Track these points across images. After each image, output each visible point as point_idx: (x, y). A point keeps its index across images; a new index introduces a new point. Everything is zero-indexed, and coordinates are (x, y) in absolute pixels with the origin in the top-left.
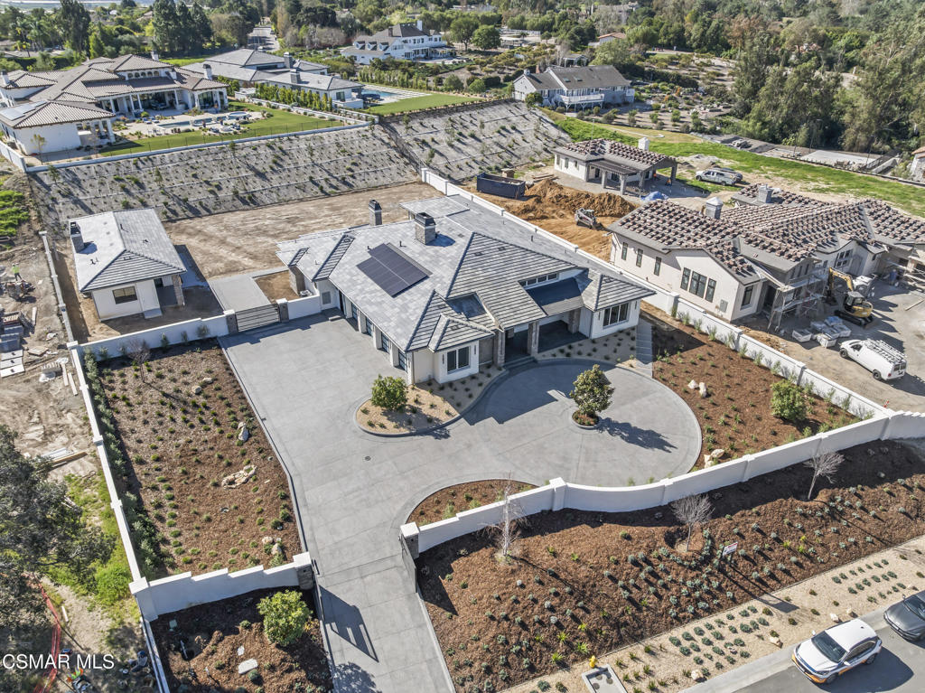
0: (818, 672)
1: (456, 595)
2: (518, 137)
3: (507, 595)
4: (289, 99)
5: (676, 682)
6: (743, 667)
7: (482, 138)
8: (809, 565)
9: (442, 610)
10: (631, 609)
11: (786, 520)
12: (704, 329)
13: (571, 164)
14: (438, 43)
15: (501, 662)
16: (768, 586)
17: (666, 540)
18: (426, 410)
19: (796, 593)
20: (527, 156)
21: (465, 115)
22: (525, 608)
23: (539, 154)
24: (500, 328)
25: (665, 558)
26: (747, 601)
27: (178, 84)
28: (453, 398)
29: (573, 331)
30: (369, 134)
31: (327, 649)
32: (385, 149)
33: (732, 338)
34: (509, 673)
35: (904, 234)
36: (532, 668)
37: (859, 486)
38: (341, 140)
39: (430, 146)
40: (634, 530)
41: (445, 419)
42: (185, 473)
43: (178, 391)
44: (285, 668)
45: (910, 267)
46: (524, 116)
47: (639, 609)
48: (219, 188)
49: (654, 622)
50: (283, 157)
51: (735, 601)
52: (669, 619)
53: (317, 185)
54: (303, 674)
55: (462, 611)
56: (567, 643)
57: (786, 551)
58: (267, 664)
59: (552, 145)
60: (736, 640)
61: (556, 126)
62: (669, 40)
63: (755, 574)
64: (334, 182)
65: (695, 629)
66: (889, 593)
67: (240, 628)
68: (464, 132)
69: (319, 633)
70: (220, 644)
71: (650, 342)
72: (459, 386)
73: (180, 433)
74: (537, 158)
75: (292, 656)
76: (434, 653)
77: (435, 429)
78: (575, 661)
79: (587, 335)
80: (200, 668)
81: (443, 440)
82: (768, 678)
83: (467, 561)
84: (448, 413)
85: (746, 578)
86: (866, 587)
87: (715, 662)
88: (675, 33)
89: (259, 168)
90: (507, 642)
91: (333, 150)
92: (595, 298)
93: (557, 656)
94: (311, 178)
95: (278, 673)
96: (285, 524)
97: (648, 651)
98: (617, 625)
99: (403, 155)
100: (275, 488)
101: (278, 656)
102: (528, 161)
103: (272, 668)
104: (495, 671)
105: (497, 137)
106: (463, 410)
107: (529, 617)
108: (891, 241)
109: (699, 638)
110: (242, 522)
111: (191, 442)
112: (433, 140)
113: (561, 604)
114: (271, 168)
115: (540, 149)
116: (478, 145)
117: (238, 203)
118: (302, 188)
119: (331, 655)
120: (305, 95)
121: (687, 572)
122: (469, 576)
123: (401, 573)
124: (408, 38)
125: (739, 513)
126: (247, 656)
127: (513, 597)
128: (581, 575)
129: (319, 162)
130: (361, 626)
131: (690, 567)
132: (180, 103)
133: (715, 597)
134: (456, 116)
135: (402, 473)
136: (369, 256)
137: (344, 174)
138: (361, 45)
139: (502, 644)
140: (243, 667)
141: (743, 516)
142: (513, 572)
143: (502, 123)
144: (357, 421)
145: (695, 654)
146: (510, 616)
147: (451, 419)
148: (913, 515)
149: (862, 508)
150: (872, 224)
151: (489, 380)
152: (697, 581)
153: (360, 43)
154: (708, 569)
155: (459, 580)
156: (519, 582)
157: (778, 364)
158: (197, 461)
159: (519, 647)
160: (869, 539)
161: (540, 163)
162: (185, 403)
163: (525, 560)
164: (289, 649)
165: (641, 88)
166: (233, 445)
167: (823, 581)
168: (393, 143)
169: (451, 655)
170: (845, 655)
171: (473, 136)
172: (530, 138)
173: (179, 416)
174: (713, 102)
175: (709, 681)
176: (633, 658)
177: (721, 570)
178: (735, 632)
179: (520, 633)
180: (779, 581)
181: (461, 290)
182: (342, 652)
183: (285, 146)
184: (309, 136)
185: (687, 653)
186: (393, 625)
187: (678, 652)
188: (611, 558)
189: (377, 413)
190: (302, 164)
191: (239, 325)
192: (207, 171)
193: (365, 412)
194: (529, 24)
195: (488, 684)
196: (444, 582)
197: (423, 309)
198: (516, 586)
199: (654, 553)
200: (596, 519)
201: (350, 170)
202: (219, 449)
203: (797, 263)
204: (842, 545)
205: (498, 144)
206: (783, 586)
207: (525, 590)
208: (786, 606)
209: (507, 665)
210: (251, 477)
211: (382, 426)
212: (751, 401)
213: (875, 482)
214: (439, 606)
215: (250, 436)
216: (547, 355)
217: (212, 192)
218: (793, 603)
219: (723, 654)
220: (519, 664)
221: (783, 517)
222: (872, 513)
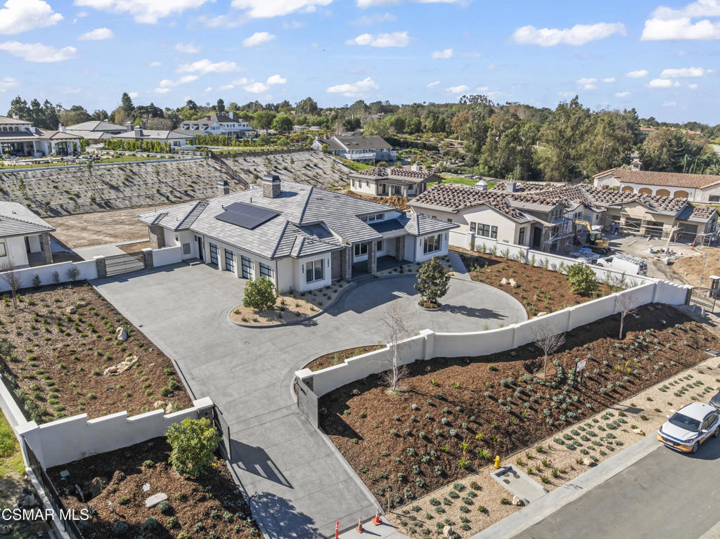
0: (685, 441)
1: (358, 424)
2: (320, 172)
3: (406, 418)
4: (134, 147)
5: (573, 469)
6: (622, 452)
7: (293, 170)
8: (637, 383)
9: (347, 439)
10: (516, 421)
11: (611, 353)
12: (499, 254)
13: (364, 184)
14: (246, 128)
15: (415, 472)
16: (615, 399)
17: (526, 369)
18: (292, 308)
19: (639, 400)
20: (329, 183)
21: (278, 156)
22: (425, 425)
23: (337, 182)
24: (348, 244)
25: (529, 382)
26: (603, 410)
27: (37, 136)
28: (314, 300)
29: (400, 259)
30: (204, 164)
31: (237, 482)
32: (218, 174)
33: (522, 255)
34: (425, 480)
35: (613, 199)
36: (444, 475)
37: (652, 329)
38: (181, 167)
39: (253, 174)
40: (500, 365)
41: (311, 314)
42: (63, 367)
43: (52, 313)
44: (197, 498)
45: (623, 221)
46: (322, 159)
47: (522, 420)
48: (78, 196)
49: (537, 430)
50: (133, 177)
51: (594, 411)
52: (548, 426)
53: (164, 196)
54: (217, 503)
55: (367, 437)
56: (470, 451)
57: (618, 374)
58: (177, 495)
59: (345, 177)
60: (607, 435)
61: (346, 166)
62: (412, 129)
63: (602, 390)
64: (178, 195)
65: (572, 432)
66: (704, 393)
67: (143, 468)
68: (279, 166)
69: (227, 471)
70: (122, 483)
71: (462, 263)
72: (318, 293)
73: (56, 341)
74: (336, 184)
75: (204, 487)
76: (348, 475)
77: (304, 320)
78: (480, 466)
79: (412, 260)
80: (100, 506)
81: (312, 327)
82: (645, 457)
83: (362, 398)
84: (312, 309)
85: (596, 393)
86: (686, 392)
87: (598, 451)
88: (414, 125)
89: (114, 183)
90: (416, 454)
91: (175, 173)
92: (416, 227)
93: (464, 461)
94: (158, 191)
95: (191, 502)
96: (176, 393)
97: (540, 451)
98: (508, 434)
99: (233, 178)
100: (160, 368)
101: (188, 488)
102: (330, 186)
103: (184, 498)
104: (411, 479)
105: (304, 171)
106: (324, 307)
107: (431, 432)
108: (607, 205)
109: (578, 438)
110: (129, 396)
111: (68, 345)
112: (255, 170)
113: (456, 419)
114: (124, 183)
115: (337, 179)
116: (291, 175)
117: (95, 207)
118: (151, 197)
119: (243, 487)
120: (147, 143)
121: (550, 390)
122: (366, 408)
123: (299, 418)
124: (223, 123)
125: (575, 349)
126: (154, 491)
127: (413, 417)
128: (466, 397)
129: (164, 180)
130: (269, 462)
131: (552, 387)
132: (38, 151)
133: (578, 408)
134: (271, 157)
135: (282, 350)
136: (223, 211)
137: (186, 189)
138: (186, 127)
139: (412, 456)
140: (150, 502)
141: (578, 350)
142: (406, 400)
143: (306, 162)
144: (231, 321)
145: (579, 449)
146: (414, 432)
147: (315, 313)
148: (695, 347)
149: (659, 343)
150: (590, 196)
151: (341, 289)
152: (561, 397)
153: (185, 125)
154: (566, 387)
155: (357, 413)
156: (414, 406)
157: (562, 264)
158: (76, 359)
159: (428, 457)
160: (672, 363)
161: (339, 187)
162: (60, 319)
163: (413, 390)
164: (201, 480)
165: (400, 152)
166: (113, 344)
167: (653, 391)
168: (224, 170)
169: (364, 473)
170: (701, 424)
171: (285, 169)
172: (329, 172)
173: (55, 329)
174: (451, 159)
175: (600, 465)
176: (530, 458)
177: (576, 388)
178: (604, 430)
179: (426, 446)
180: (621, 395)
181: (310, 219)
182: (252, 484)
183: (135, 169)
184: (155, 164)
185: (572, 448)
186: (301, 458)
187: (566, 449)
188: (487, 384)
189: (249, 312)
190: (149, 181)
191: (108, 269)
192: (67, 185)
193: (237, 313)
194: (310, 121)
195: (407, 491)
196: (344, 417)
197: (281, 232)
198: (412, 410)
199: (520, 379)
200: (463, 361)
201: (191, 186)
202: (97, 349)
203: (554, 206)
204: (656, 367)
205: (306, 175)
206: (626, 398)
207: (420, 412)
208: (634, 410)
209: (421, 473)
210: (133, 365)
211: (255, 321)
212: (551, 288)
213: (662, 327)
214: (343, 436)
215: (129, 336)
216: (385, 273)
217: (71, 199)
218: (638, 407)
219: (602, 445)
220: (432, 472)
221: (608, 351)
222: (668, 346)
